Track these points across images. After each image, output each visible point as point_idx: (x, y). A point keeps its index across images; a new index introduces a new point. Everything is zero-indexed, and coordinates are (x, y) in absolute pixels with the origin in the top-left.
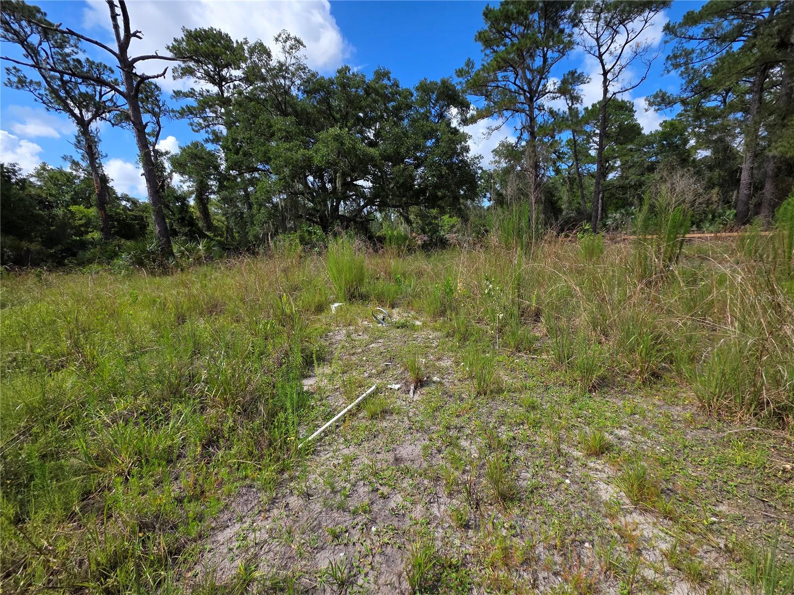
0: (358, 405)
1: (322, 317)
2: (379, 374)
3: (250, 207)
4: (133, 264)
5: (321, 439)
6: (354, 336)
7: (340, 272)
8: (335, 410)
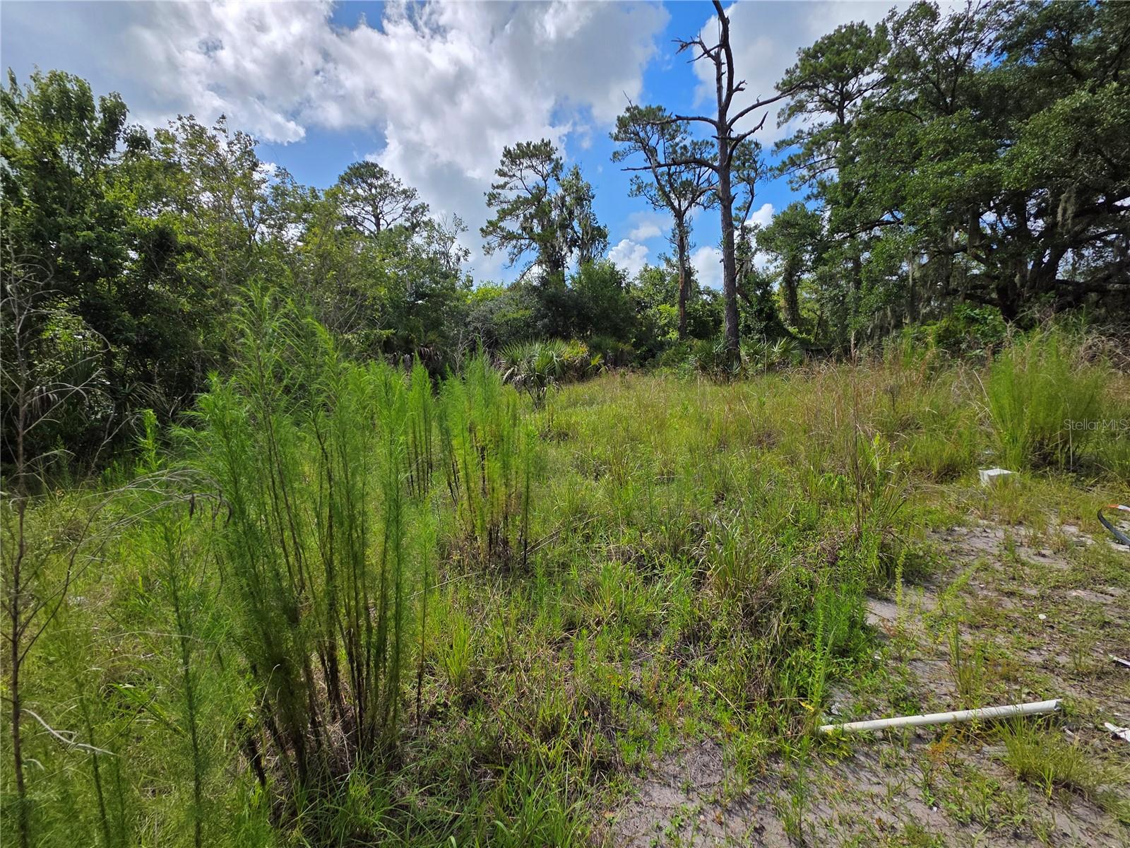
0: (988, 723)
1: (951, 491)
2: (1080, 676)
3: (858, 284)
4: (696, 368)
5: (872, 742)
6: (1023, 553)
7: (1019, 401)
8: (925, 698)
